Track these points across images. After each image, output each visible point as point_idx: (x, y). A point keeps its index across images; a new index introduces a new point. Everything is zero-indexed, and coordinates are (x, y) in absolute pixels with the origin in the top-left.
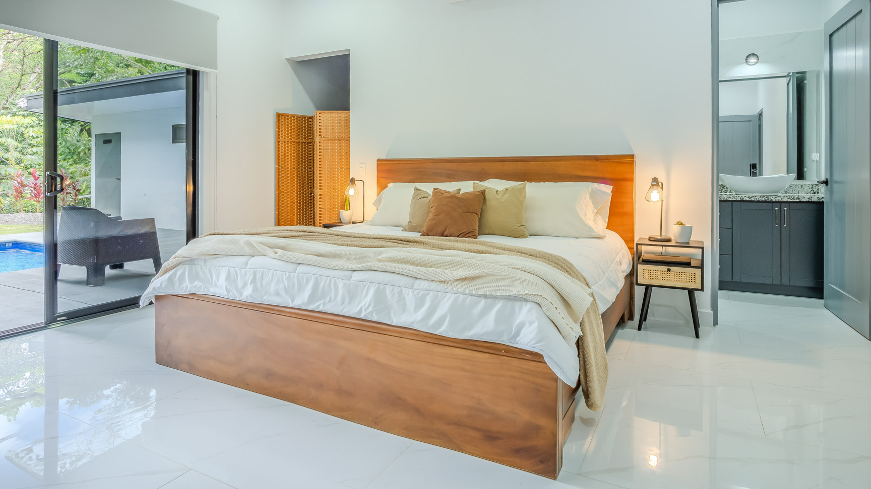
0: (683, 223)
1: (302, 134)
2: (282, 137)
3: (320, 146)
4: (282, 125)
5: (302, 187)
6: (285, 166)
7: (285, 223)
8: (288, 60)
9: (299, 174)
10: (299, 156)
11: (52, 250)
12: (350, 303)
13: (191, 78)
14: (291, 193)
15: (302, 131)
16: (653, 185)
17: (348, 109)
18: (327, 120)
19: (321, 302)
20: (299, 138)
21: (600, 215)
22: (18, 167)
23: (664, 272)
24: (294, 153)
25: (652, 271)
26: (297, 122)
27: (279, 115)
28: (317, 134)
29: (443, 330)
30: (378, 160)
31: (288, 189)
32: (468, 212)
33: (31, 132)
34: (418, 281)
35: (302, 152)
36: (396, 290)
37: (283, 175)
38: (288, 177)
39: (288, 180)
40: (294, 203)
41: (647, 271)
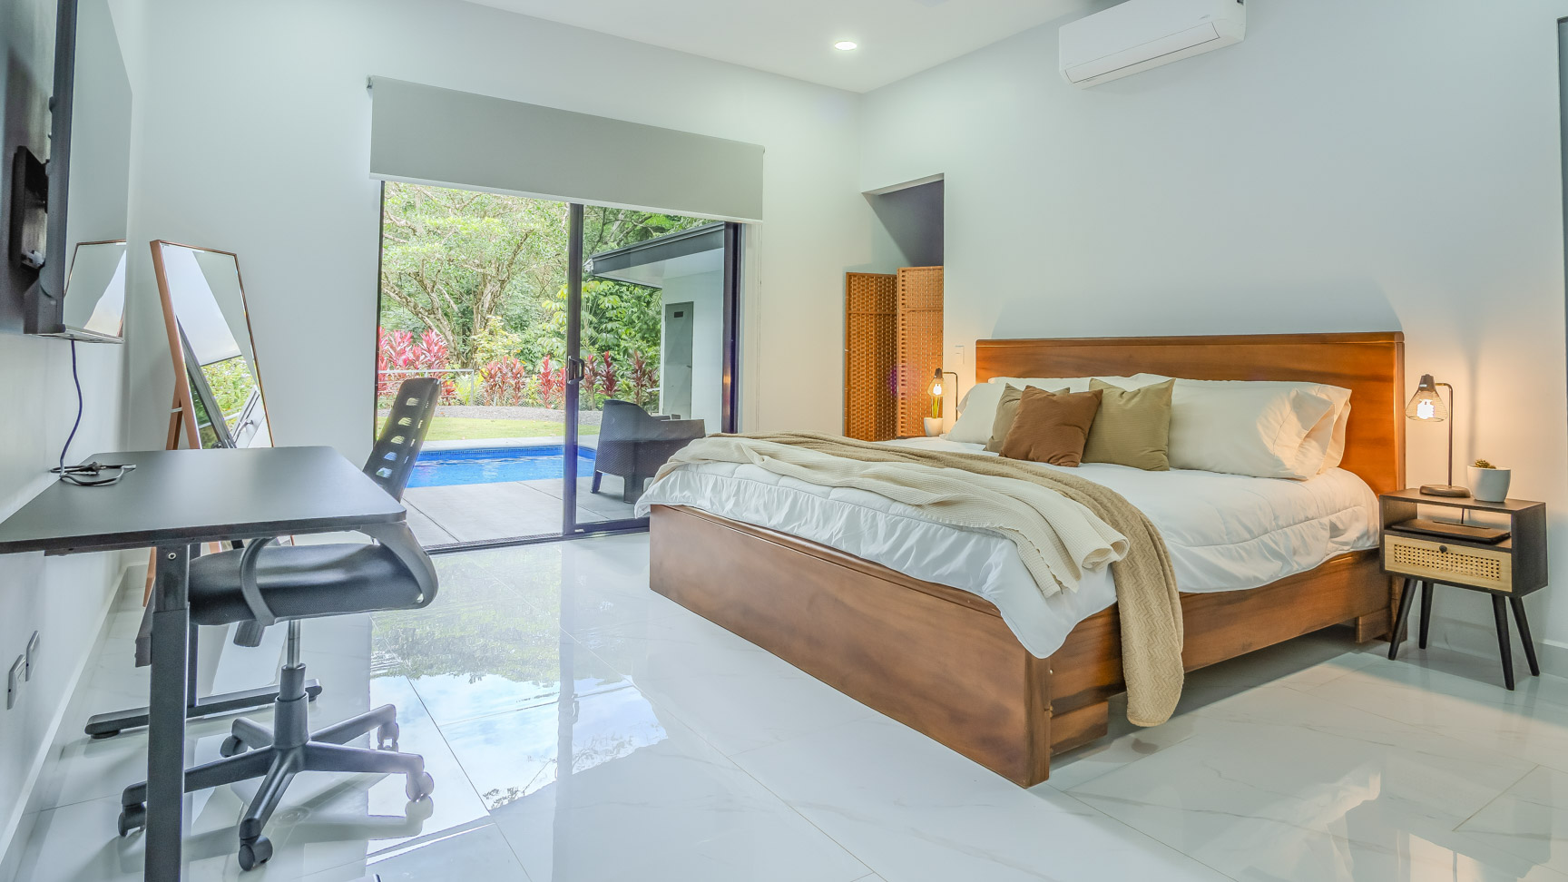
0: (1491, 464)
1: (884, 302)
2: (854, 307)
3: (903, 320)
4: (854, 290)
5: (884, 381)
6: (859, 350)
7: (858, 434)
8: (866, 194)
9: (880, 362)
10: (880, 336)
11: (572, 451)
12: (823, 527)
13: (731, 232)
14: (867, 390)
15: (884, 298)
16: (1421, 389)
17: (941, 264)
18: (913, 281)
19: (796, 524)
20: (880, 308)
21: (1316, 441)
22: (591, 348)
23: (1435, 554)
24: (871, 331)
25: (1412, 550)
26: (876, 284)
27: (850, 276)
28: (899, 302)
29: (908, 568)
30: (979, 342)
31: (863, 383)
32: (1066, 425)
33: (606, 302)
34: (896, 504)
35: (884, 330)
36: (871, 513)
37: (856, 364)
38: (863, 366)
39: (863, 371)
40: (871, 405)
41: (1403, 549)
